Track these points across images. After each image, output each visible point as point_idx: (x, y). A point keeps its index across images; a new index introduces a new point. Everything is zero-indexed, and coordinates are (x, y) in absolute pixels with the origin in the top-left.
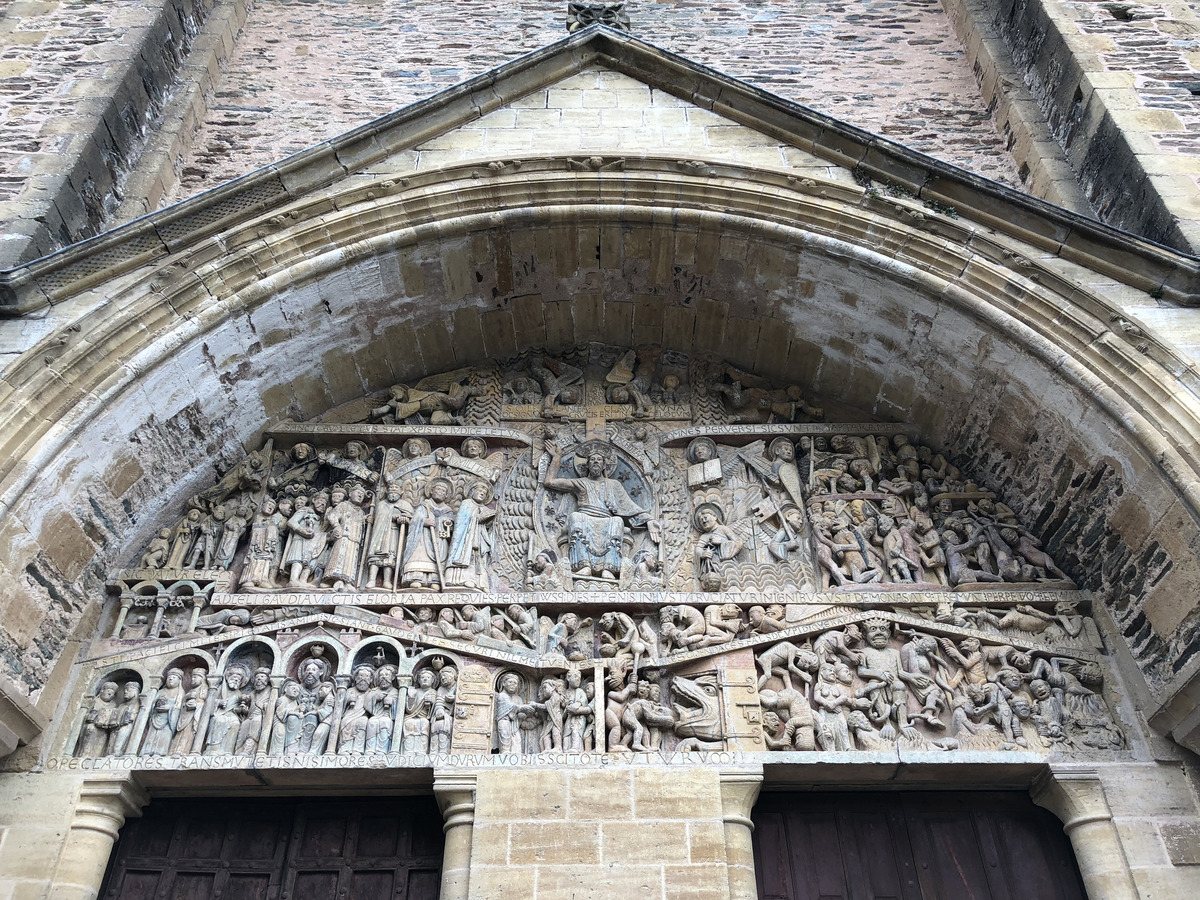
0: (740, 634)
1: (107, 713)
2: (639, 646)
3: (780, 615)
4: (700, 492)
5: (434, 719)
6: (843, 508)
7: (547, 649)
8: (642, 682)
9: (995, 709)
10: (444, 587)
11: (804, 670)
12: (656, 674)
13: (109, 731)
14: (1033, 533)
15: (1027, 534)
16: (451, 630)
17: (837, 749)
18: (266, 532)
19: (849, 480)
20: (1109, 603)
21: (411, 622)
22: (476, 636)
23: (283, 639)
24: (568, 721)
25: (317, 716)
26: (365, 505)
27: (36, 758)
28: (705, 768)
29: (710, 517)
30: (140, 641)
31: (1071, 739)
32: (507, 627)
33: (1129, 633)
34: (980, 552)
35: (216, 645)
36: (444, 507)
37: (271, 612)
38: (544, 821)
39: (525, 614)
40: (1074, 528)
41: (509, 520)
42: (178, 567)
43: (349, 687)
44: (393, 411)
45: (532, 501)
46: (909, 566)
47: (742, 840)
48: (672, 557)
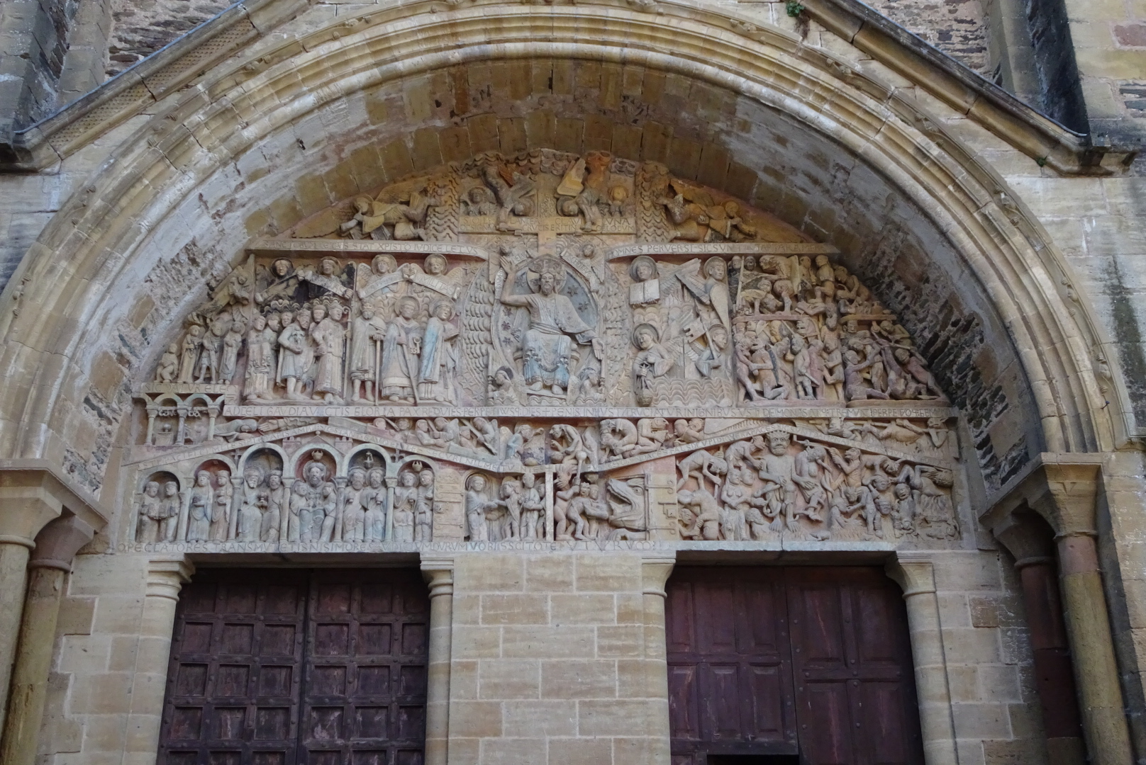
0: (667, 443)
1: (156, 507)
2: (583, 455)
3: (700, 427)
4: (639, 310)
5: (417, 513)
6: (763, 328)
7: (507, 456)
8: (584, 484)
9: (863, 508)
10: (418, 401)
11: (714, 474)
12: (595, 477)
13: (159, 521)
14: (923, 354)
15: (917, 355)
16: (427, 439)
17: (736, 539)
18: (261, 349)
19: (772, 301)
20: (970, 421)
21: (392, 431)
22: (447, 444)
23: (288, 446)
24: (524, 515)
25: (324, 510)
26: (343, 322)
27: (108, 543)
28: (631, 553)
29: (648, 338)
30: (170, 447)
31: (918, 531)
32: (473, 436)
33: (980, 447)
34: (874, 371)
35: (234, 451)
36: (413, 324)
37: (275, 421)
38: (506, 593)
39: (489, 426)
40: (951, 357)
41: (470, 336)
42: (190, 380)
43: (347, 486)
44: (360, 224)
45: (490, 316)
46: (812, 382)
47: (658, 607)
48: (612, 371)
